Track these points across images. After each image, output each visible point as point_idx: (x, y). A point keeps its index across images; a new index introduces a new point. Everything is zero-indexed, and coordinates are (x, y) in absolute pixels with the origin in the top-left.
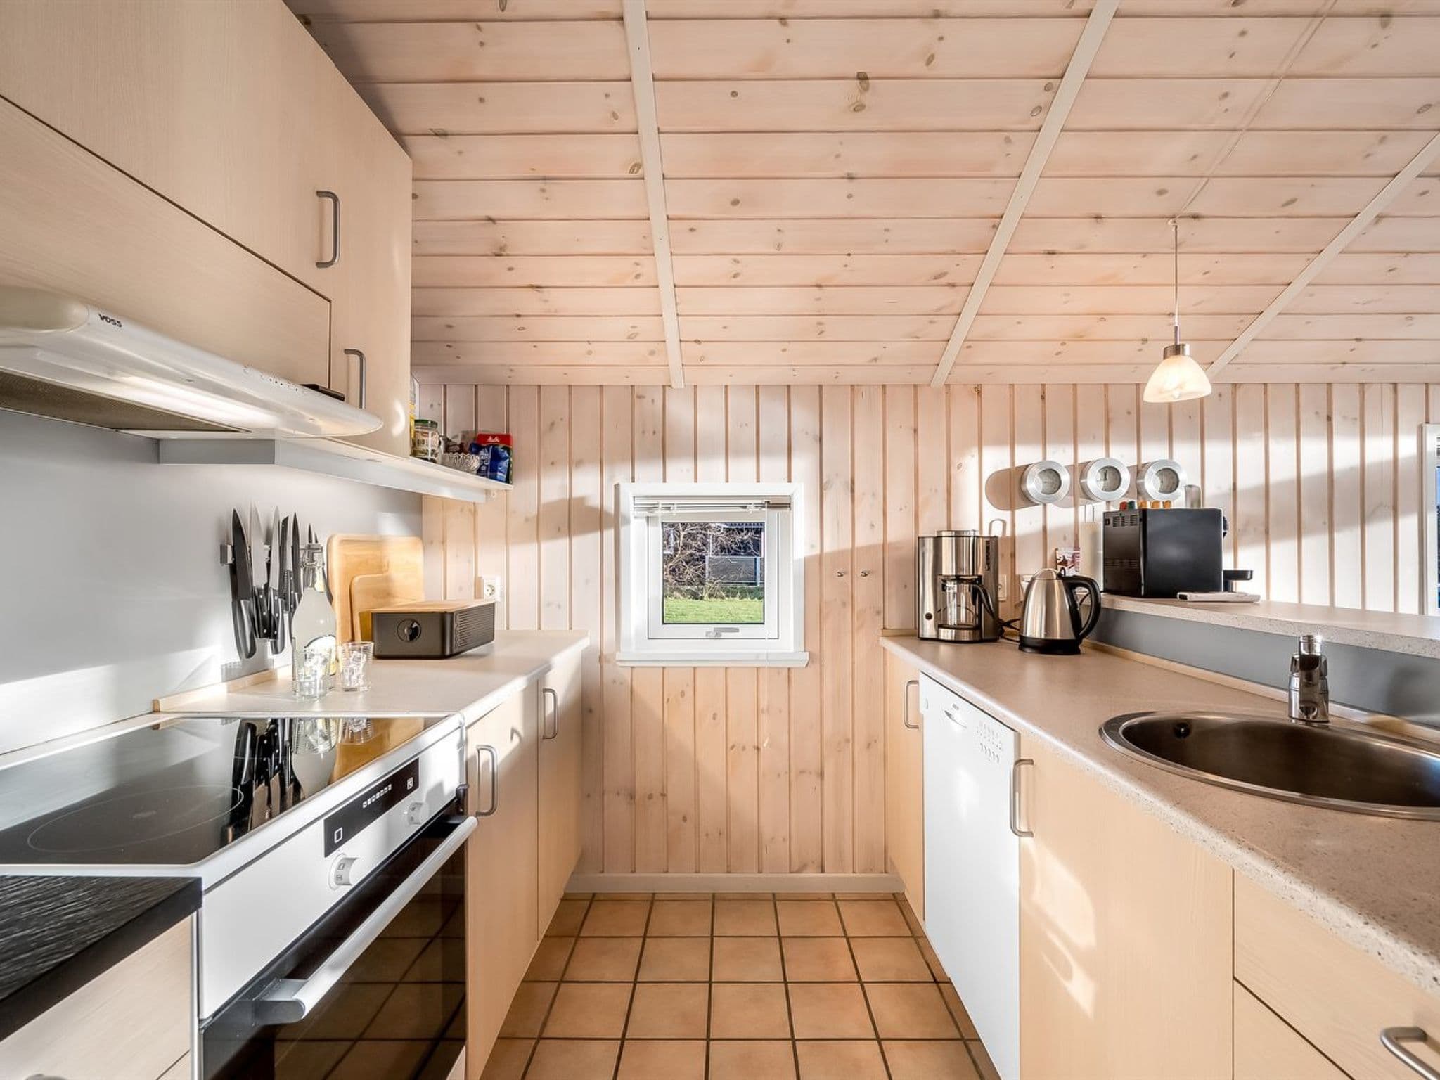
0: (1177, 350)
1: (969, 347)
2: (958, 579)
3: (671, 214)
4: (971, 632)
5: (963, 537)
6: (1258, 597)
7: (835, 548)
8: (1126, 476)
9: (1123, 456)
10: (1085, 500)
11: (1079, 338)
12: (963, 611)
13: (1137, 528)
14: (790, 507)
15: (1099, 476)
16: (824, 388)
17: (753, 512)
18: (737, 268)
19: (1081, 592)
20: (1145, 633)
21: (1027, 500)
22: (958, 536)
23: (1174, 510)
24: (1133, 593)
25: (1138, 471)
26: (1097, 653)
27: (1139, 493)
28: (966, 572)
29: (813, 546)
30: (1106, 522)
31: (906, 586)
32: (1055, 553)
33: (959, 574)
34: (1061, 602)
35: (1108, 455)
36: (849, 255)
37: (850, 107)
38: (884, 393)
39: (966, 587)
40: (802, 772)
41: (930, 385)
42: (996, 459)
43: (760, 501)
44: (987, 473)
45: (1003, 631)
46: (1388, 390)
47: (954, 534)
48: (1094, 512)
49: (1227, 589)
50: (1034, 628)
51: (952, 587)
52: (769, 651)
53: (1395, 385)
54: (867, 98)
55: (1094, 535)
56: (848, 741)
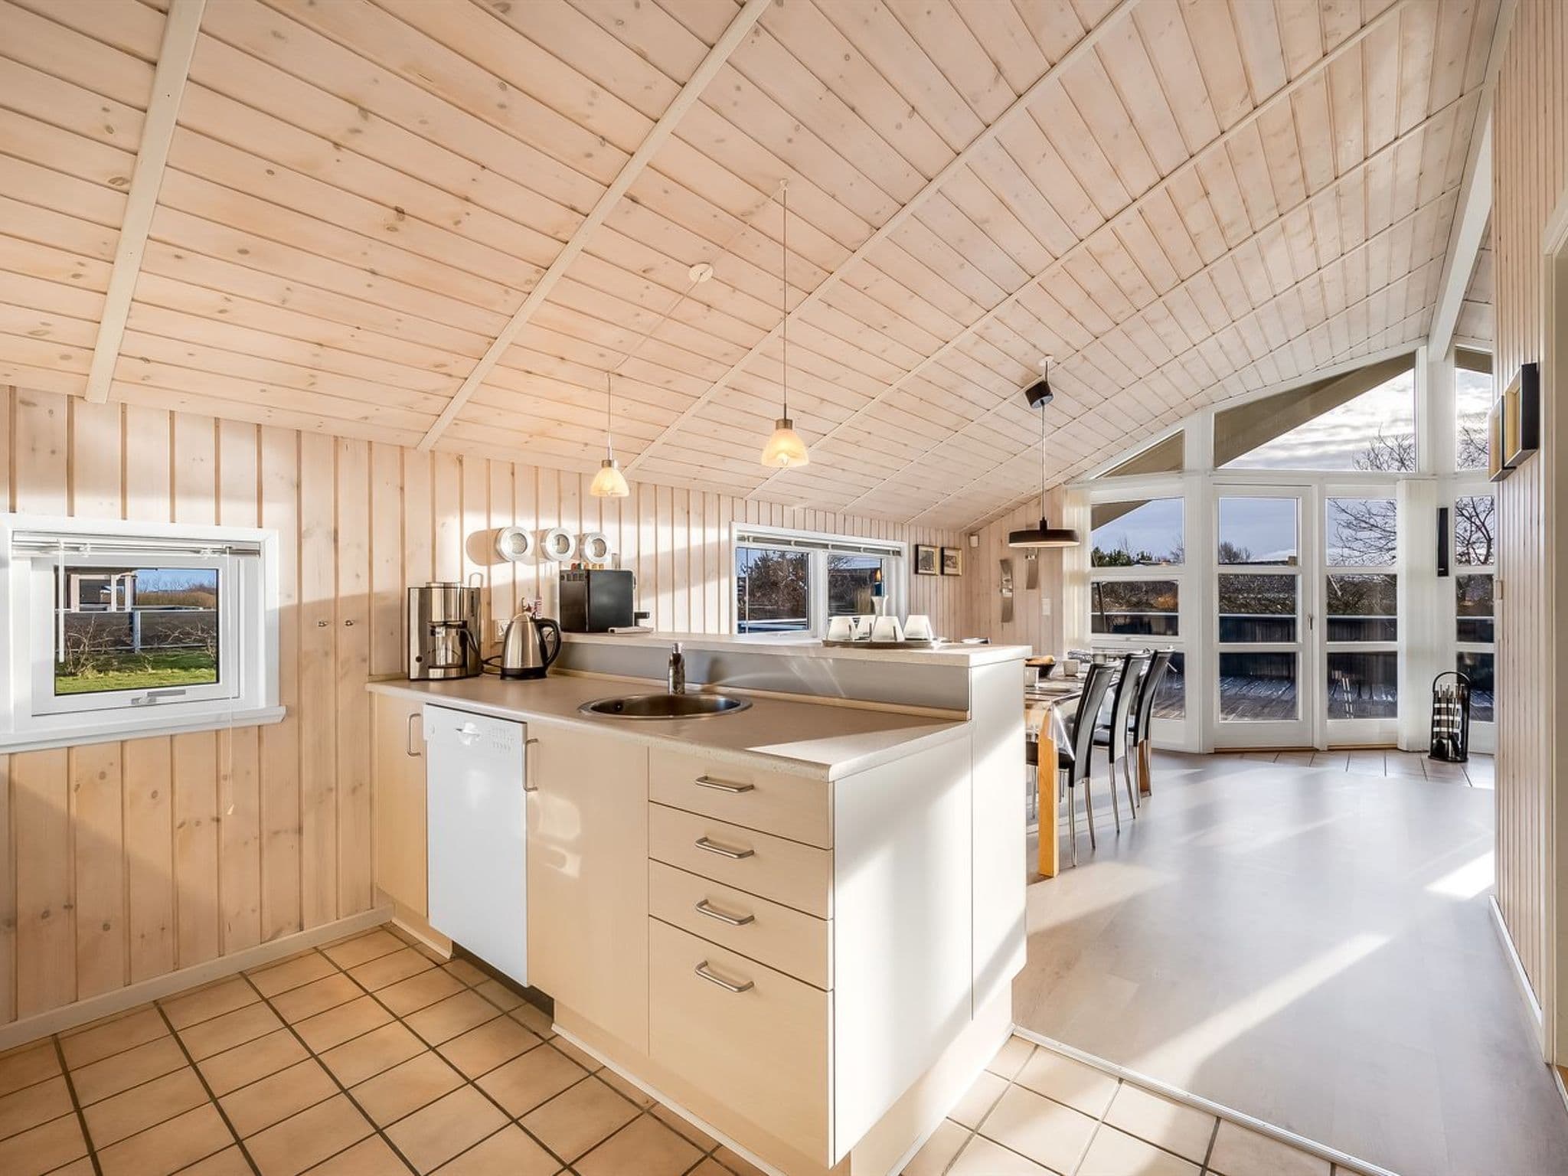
0: (610, 463)
1: (456, 424)
2: (446, 624)
3: (152, 235)
4: (459, 669)
5: (451, 588)
6: (653, 629)
7: (316, 598)
8: (573, 542)
9: (571, 528)
10: (545, 560)
11: (542, 434)
12: (450, 653)
13: (584, 583)
14: (259, 554)
15: (555, 542)
16: (303, 434)
17: (209, 558)
18: (227, 306)
19: (547, 630)
20: (589, 657)
21: (501, 558)
22: (446, 587)
23: (606, 571)
24: (581, 629)
25: (581, 539)
26: (558, 676)
27: (581, 556)
28: (454, 618)
29: (289, 596)
30: (562, 578)
31: (392, 634)
32: (522, 602)
33: (447, 620)
34: (533, 639)
35: (560, 525)
36: (358, 328)
37: (384, 226)
38: (370, 449)
39: (454, 631)
40: (276, 833)
41: (416, 448)
42: (475, 523)
43: (219, 546)
44: (467, 533)
45: (483, 667)
46: (716, 497)
47: (442, 585)
48: (551, 570)
49: (636, 625)
50: (513, 661)
51: (441, 632)
52: (234, 710)
53: (719, 495)
54: (400, 225)
55: (552, 587)
56: (331, 790)
